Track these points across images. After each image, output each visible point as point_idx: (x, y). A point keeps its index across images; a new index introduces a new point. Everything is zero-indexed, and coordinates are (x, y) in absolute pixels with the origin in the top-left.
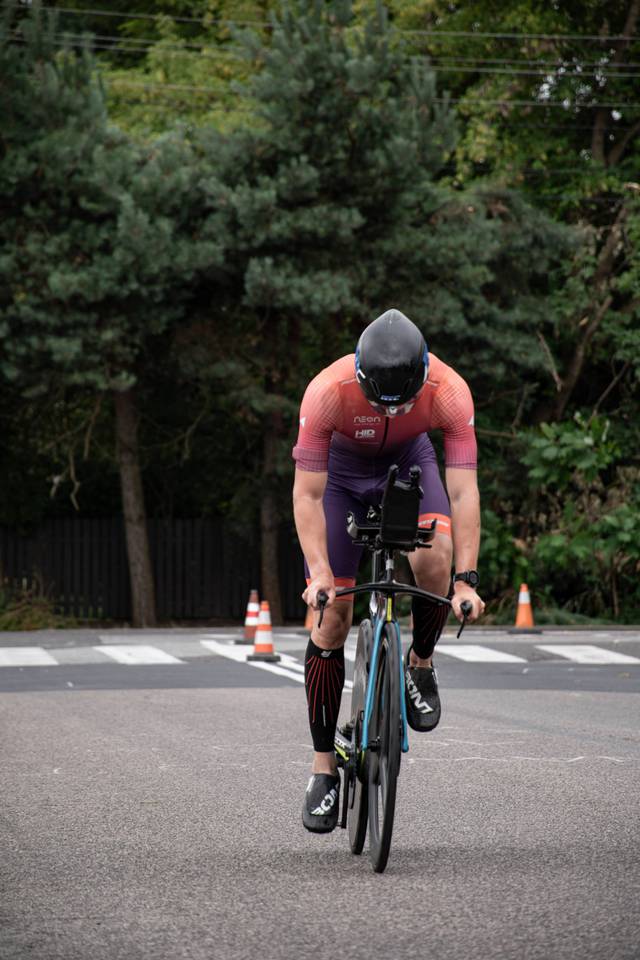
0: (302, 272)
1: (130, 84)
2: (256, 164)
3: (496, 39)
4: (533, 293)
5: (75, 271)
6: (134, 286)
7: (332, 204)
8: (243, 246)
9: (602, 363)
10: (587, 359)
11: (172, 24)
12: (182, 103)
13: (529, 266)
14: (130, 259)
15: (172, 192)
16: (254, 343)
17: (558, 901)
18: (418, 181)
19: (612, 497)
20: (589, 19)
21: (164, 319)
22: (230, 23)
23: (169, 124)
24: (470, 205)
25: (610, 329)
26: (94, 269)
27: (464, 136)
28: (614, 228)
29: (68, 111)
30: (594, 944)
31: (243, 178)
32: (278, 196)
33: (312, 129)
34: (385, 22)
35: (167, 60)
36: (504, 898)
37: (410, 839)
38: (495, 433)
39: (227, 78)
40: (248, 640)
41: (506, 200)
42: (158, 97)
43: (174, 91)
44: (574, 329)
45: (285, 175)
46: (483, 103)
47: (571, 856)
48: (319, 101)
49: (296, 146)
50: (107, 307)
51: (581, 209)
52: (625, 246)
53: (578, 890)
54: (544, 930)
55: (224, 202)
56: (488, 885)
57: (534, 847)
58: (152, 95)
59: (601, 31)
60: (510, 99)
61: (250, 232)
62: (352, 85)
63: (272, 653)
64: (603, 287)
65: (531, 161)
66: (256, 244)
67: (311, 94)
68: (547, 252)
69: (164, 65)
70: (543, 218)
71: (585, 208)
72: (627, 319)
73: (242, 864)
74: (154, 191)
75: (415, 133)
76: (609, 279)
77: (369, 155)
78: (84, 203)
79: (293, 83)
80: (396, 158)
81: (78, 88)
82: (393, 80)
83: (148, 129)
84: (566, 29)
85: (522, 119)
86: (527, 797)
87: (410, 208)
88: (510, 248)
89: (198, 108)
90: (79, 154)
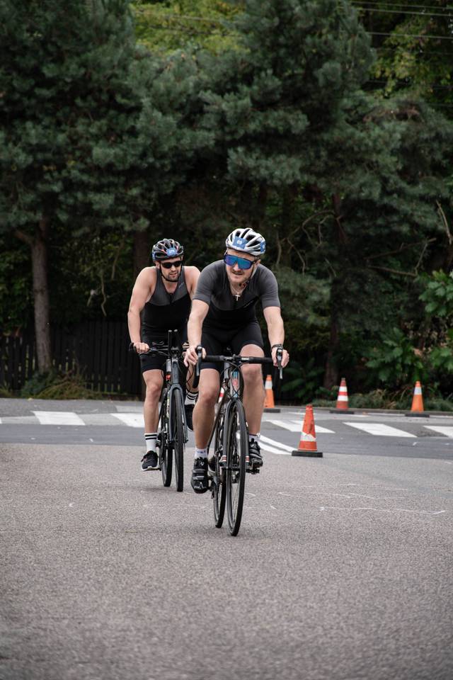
1: (154, 13)
4: (434, 174)
5: (110, 146)
6: (151, 160)
12: (191, 29)
13: (430, 154)
14: (149, 142)
15: (181, 94)
16: (234, 204)
17: (408, 621)
21: (172, 184)
23: (182, 44)
24: (392, 110)
26: (124, 146)
27: (392, 61)
29: (109, 32)
30: (428, 655)
32: (253, 101)
33: (277, 53)
36: (370, 616)
37: (311, 568)
38: (404, 273)
39: (225, 12)
41: (418, 106)
42: (174, 24)
43: (187, 20)
45: (258, 84)
46: (407, 36)
47: (423, 586)
49: (266, 64)
50: (132, 174)
53: (424, 612)
54: (394, 642)
55: (216, 107)
56: (361, 606)
57: (398, 578)
58: (170, 22)
60: (426, 34)
61: (234, 128)
65: (439, 80)
66: (237, 136)
67: (277, 28)
70: (443, 120)
73: (189, 582)
74: (169, 92)
78: (119, 99)
79: (265, 20)
81: (117, 16)
83: (166, 47)
85: (434, 49)
86: (399, 540)
87: (348, 110)
88: (418, 140)
89: (203, 33)
90: (116, 63)
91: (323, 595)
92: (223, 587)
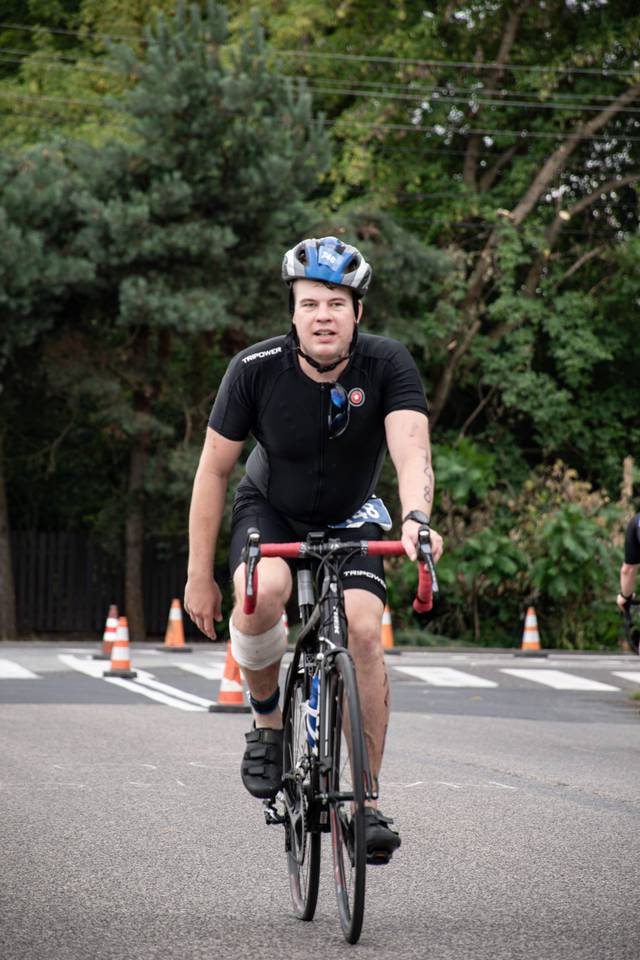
0: (175, 288)
1: (3, 94)
2: (129, 179)
3: (372, 63)
4: (403, 316)
7: (204, 221)
8: (115, 261)
9: (470, 387)
10: (455, 382)
11: (49, 36)
12: (56, 115)
13: (401, 288)
15: (44, 206)
16: (124, 358)
18: (291, 201)
19: (476, 520)
20: (463, 46)
21: (33, 332)
22: (106, 37)
23: (42, 135)
24: (341, 227)
25: (479, 353)
27: (340, 159)
28: (485, 255)
31: (115, 192)
32: (152, 213)
33: (186, 146)
34: (262, 41)
35: (42, 71)
39: (102, 91)
40: (106, 656)
41: (377, 223)
42: (31, 107)
43: (50, 103)
44: (443, 353)
45: (158, 190)
46: (359, 126)
48: (193, 118)
49: (169, 162)
51: (452, 233)
52: (495, 272)
55: (95, 216)
58: (25, 106)
59: (475, 59)
60: (385, 123)
61: (122, 247)
62: (226, 102)
63: (129, 669)
64: (472, 312)
65: (404, 185)
66: (127, 259)
67: (186, 110)
68: (417, 275)
69: (38, 76)
70: (414, 240)
71: (456, 232)
72: (495, 344)
74: (27, 202)
75: (289, 152)
76: (478, 303)
77: (243, 173)
79: (168, 98)
80: (270, 176)
82: (269, 100)
83: (20, 140)
84: (441, 56)
85: (397, 144)
87: (283, 228)
88: (381, 270)
89: (72, 120)
91: (251, 900)
92: (107, 895)
